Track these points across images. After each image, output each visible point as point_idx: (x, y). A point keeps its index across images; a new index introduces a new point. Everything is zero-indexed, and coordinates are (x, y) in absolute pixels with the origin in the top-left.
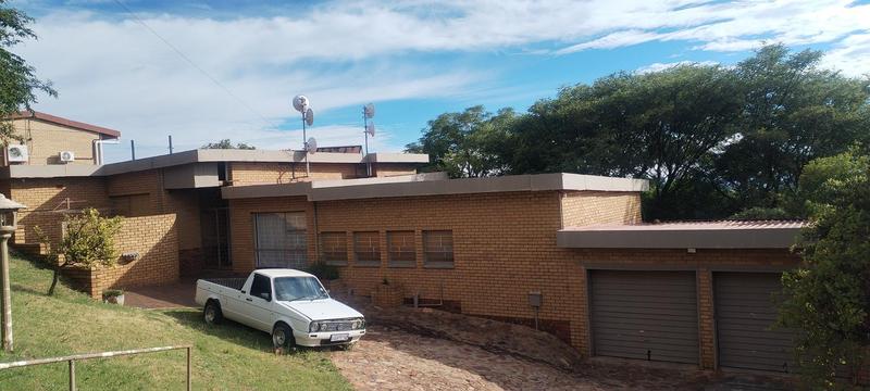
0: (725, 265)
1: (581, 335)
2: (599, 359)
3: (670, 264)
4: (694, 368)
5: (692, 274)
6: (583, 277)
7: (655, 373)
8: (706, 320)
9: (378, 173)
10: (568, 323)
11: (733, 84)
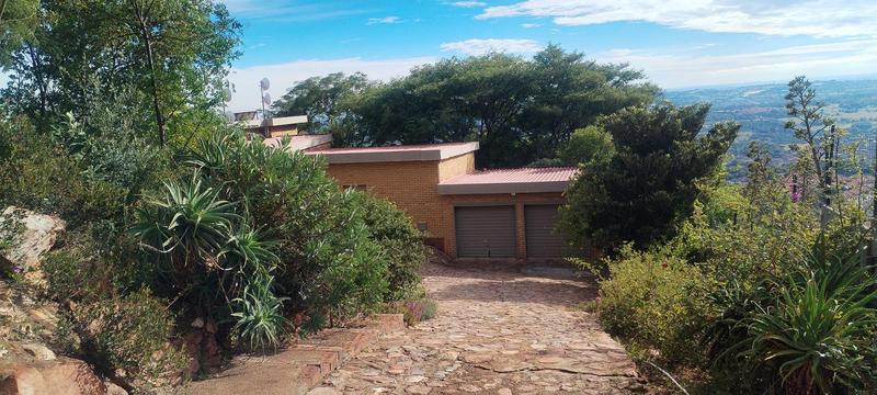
0: (530, 201)
1: (450, 246)
2: (461, 259)
3: (502, 202)
4: (514, 259)
5: (513, 207)
6: (452, 211)
7: (494, 263)
8: (521, 232)
9: (272, 134)
10: (443, 239)
11: (531, 75)
